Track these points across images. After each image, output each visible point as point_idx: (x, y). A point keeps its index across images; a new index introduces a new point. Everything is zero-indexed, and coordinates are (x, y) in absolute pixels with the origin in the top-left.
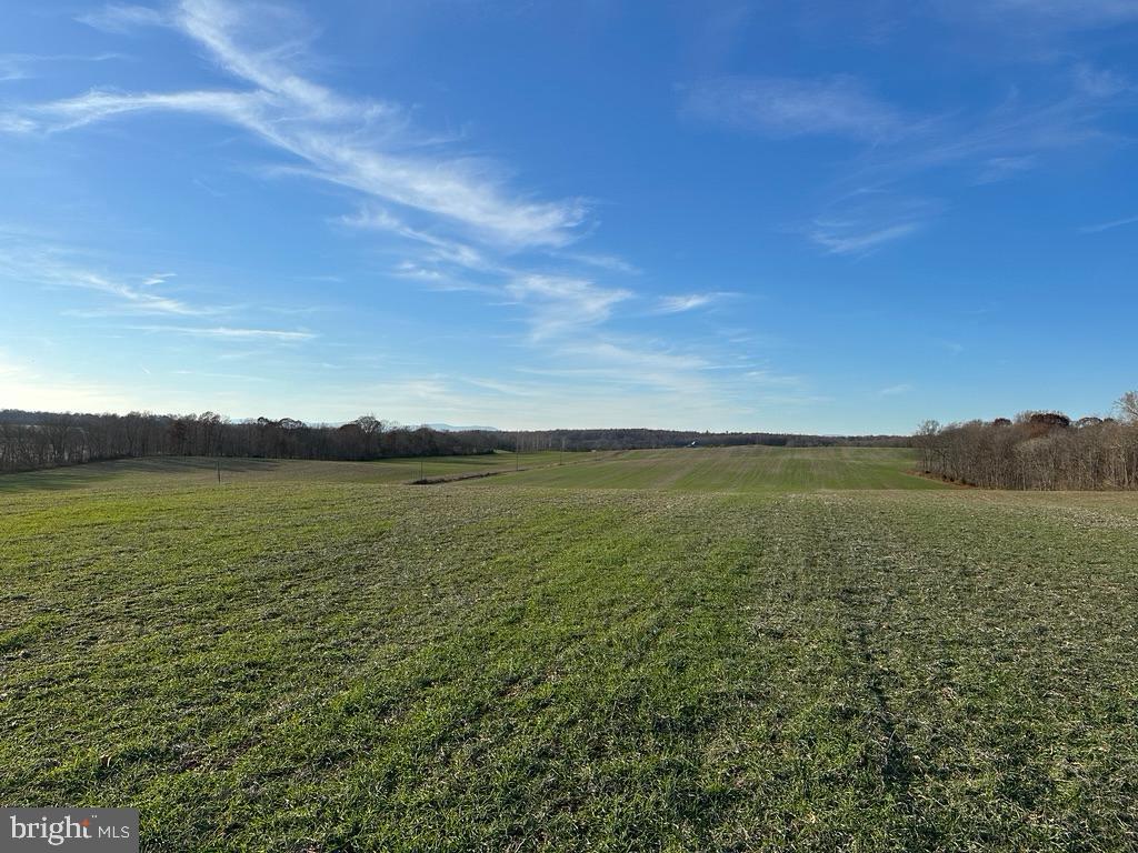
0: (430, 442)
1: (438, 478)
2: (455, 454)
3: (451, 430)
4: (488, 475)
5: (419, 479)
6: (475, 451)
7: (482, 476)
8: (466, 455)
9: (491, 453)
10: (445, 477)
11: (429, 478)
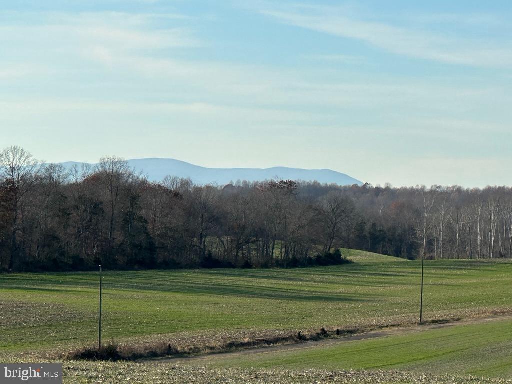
0: (129, 219)
1: (154, 340)
2: (210, 263)
3: (200, 181)
4: (324, 335)
5: (92, 344)
6: (277, 253)
7: (301, 339)
8: (248, 265)
9: (333, 261)
10: (180, 340)
11: (123, 343)
